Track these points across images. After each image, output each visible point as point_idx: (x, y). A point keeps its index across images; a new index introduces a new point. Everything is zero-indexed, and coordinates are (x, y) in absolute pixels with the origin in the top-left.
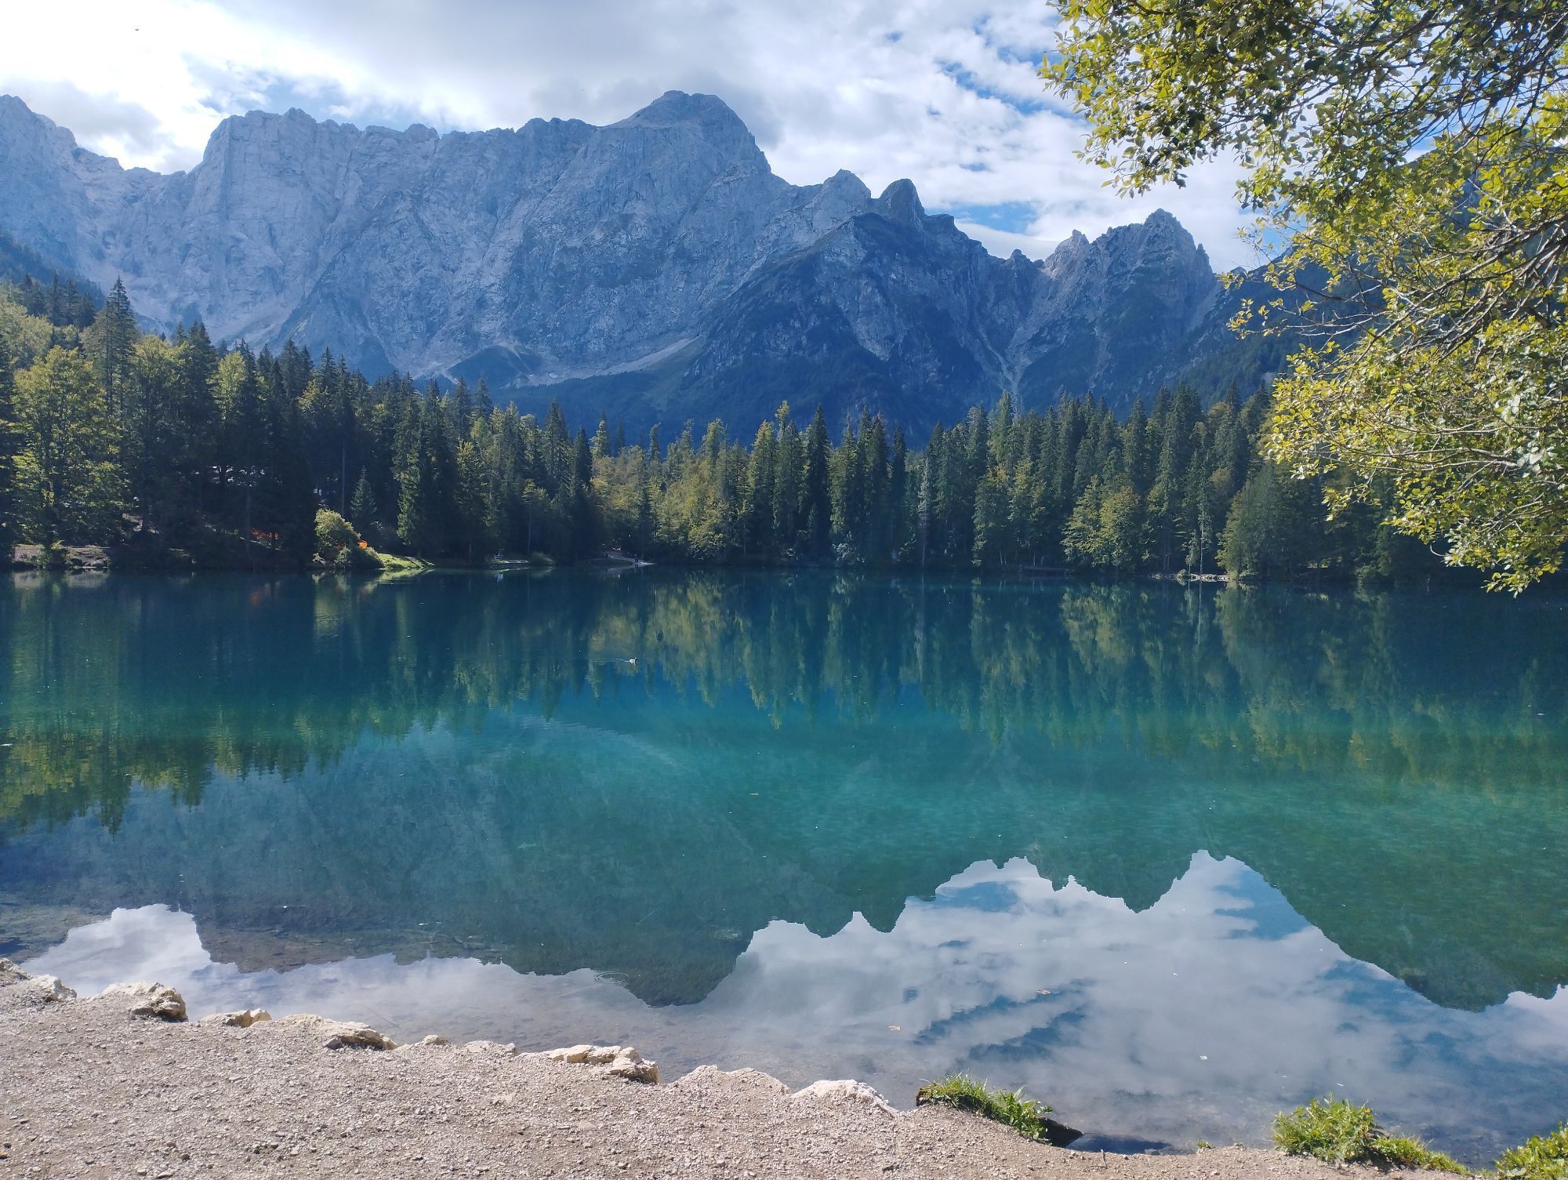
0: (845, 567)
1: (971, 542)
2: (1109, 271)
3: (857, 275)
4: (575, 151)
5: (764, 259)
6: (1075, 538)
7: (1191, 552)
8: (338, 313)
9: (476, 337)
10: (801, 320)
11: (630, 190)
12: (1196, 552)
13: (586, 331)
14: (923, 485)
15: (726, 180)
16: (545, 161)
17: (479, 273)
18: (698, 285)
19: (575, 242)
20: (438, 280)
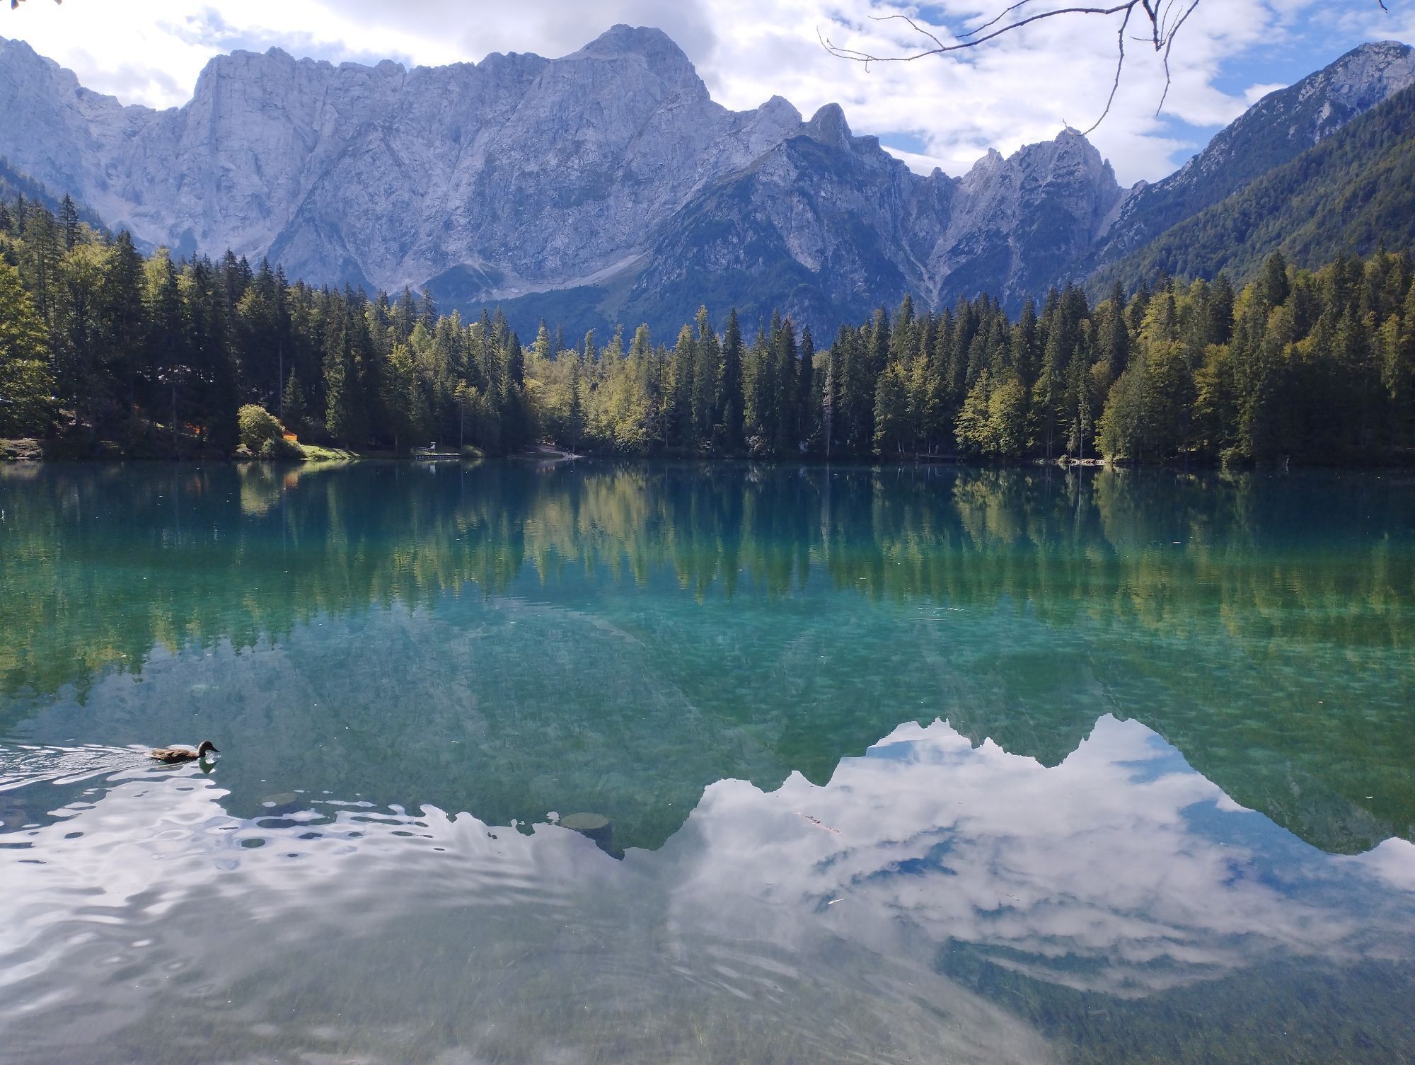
0: (757, 458)
1: (873, 433)
2: (1022, 187)
3: (790, 193)
4: (531, 82)
5: (705, 180)
6: (965, 427)
7: (1072, 438)
8: (319, 235)
9: (444, 256)
10: (738, 236)
11: (581, 118)
12: (1076, 438)
13: (544, 249)
14: (828, 381)
15: (669, 107)
16: (502, 92)
17: (445, 197)
18: (645, 205)
19: (532, 167)
20: (408, 205)
